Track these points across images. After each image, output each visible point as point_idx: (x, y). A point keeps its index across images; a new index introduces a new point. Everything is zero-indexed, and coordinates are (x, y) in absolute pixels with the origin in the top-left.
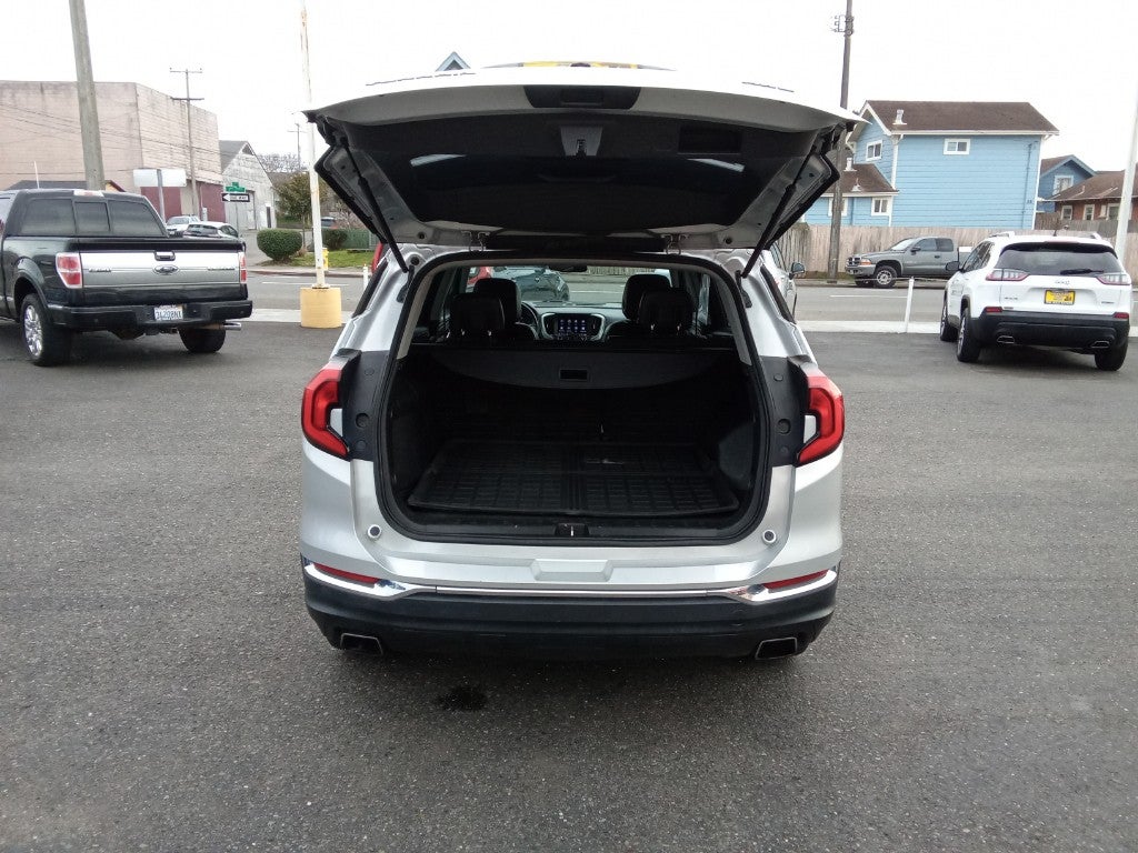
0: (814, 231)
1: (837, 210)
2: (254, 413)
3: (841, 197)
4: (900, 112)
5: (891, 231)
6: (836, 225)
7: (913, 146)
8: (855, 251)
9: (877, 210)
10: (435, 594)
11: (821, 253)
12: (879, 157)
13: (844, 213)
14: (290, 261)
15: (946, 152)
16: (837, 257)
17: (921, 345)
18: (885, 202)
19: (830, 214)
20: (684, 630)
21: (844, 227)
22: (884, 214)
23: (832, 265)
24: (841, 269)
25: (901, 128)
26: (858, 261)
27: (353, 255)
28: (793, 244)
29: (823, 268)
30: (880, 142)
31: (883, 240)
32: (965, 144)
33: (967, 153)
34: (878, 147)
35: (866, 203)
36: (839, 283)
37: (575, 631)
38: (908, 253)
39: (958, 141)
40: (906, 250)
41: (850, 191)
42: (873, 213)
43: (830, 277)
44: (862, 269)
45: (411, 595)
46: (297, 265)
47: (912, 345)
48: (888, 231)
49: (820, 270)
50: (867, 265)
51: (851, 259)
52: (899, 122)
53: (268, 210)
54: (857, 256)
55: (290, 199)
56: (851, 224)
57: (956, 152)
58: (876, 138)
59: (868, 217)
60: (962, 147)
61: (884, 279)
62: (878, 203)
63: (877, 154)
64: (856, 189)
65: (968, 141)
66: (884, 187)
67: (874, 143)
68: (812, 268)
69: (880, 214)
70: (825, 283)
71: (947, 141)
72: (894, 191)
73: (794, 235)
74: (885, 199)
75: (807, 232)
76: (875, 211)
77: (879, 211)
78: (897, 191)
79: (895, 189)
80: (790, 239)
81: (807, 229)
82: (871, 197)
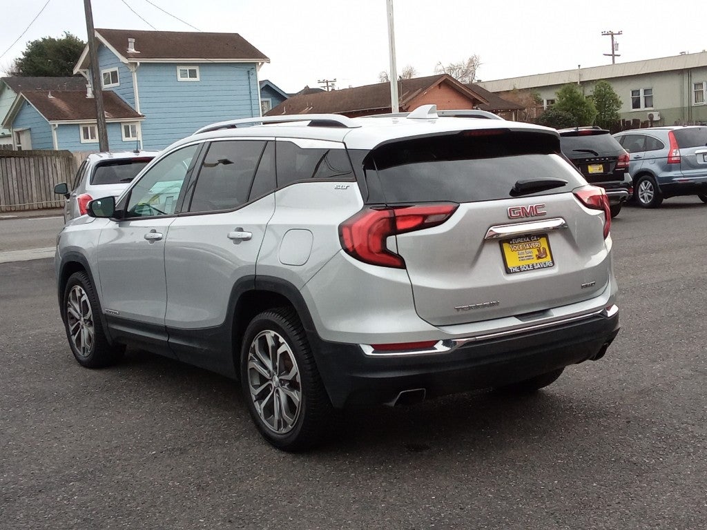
4: (132, 41)
7: (151, 74)
9: (127, 135)
12: (118, 84)
13: (96, 140)
15: (180, 79)
18: (133, 128)
22: (134, 139)
25: (135, 56)
28: (59, 172)
30: (116, 69)
32: (195, 71)
33: (198, 79)
34: (114, 74)
35: (115, 129)
39: (188, 68)
42: (124, 139)
52: (132, 50)
57: (189, 79)
58: (112, 65)
60: (193, 74)
62: (127, 128)
63: (115, 81)
65: (197, 68)
66: (131, 113)
67: (109, 71)
69: (131, 139)
71: (179, 68)
72: (140, 116)
73: (59, 163)
74: (133, 124)
75: (71, 159)
76: (126, 137)
77: (129, 136)
78: (144, 116)
79: (141, 114)
80: (56, 167)
81: (71, 157)
82: (120, 123)
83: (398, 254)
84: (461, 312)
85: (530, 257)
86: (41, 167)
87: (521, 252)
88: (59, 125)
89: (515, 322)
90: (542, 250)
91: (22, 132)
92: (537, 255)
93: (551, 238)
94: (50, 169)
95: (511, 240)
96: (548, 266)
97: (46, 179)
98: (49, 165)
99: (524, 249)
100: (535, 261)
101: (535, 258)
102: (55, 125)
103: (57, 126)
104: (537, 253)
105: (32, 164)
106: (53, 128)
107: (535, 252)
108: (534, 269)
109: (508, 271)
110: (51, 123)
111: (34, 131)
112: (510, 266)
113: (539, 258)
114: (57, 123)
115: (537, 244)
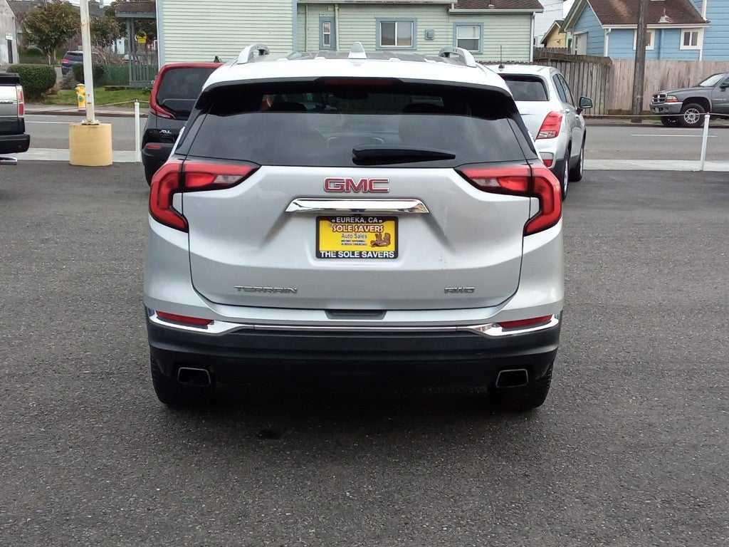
0: (617, 65)
1: (643, 42)
2: (43, 241)
3: (645, 29)
5: (701, 67)
6: (640, 59)
8: (662, 88)
9: (686, 43)
10: (254, 330)
11: (625, 89)
13: (651, 47)
14: (43, 98)
16: (642, 94)
17: (715, 183)
18: (695, 35)
19: (635, 48)
20: (440, 358)
21: (649, 61)
22: (694, 48)
23: (637, 103)
24: (646, 107)
26: (663, 98)
27: (112, 93)
28: (594, 80)
29: (627, 105)
31: (692, 77)
35: (674, 36)
36: (644, 122)
37: (357, 358)
38: (718, 90)
40: (714, 86)
41: (656, 22)
42: (683, 47)
43: (635, 116)
44: (667, 107)
45: (235, 332)
46: (51, 104)
47: (705, 182)
48: (697, 67)
49: (624, 109)
50: (674, 103)
51: (656, 96)
53: (10, 43)
54: (664, 93)
55: (37, 30)
56: (658, 58)
59: (675, 51)
61: (690, 117)
62: (687, 35)
64: (663, 20)
66: (693, 17)
68: (616, 107)
69: (690, 47)
70: (629, 122)
72: (704, 22)
73: (595, 70)
74: (694, 31)
75: (609, 67)
76: (685, 44)
77: (688, 44)
78: (708, 22)
79: (706, 20)
80: (592, 75)
81: (609, 64)
82: (680, 29)
83: (183, 215)
84: (242, 293)
85: (361, 243)
86: (576, 73)
87: (347, 234)
88: (612, 29)
89: (321, 317)
90: (383, 236)
91: (580, 35)
92: (372, 242)
93: (402, 223)
94: (585, 76)
95: (335, 218)
96: (386, 257)
97: (580, 86)
98: (586, 72)
99: (353, 230)
100: (368, 248)
101: (369, 244)
102: (608, 29)
103: (610, 30)
104: (375, 239)
105: (568, 70)
106: (606, 33)
107: (372, 237)
108: (361, 257)
109: (319, 255)
110: (604, 27)
111: (590, 34)
112: (323, 249)
113: (375, 244)
114: (610, 27)
115: (377, 228)
